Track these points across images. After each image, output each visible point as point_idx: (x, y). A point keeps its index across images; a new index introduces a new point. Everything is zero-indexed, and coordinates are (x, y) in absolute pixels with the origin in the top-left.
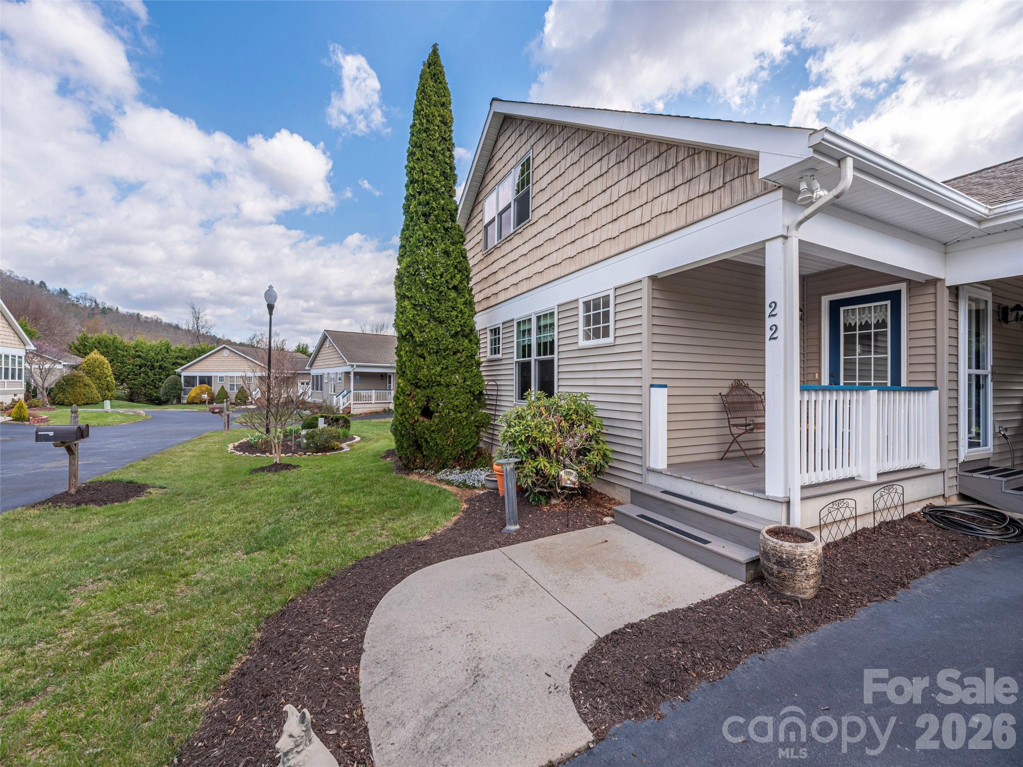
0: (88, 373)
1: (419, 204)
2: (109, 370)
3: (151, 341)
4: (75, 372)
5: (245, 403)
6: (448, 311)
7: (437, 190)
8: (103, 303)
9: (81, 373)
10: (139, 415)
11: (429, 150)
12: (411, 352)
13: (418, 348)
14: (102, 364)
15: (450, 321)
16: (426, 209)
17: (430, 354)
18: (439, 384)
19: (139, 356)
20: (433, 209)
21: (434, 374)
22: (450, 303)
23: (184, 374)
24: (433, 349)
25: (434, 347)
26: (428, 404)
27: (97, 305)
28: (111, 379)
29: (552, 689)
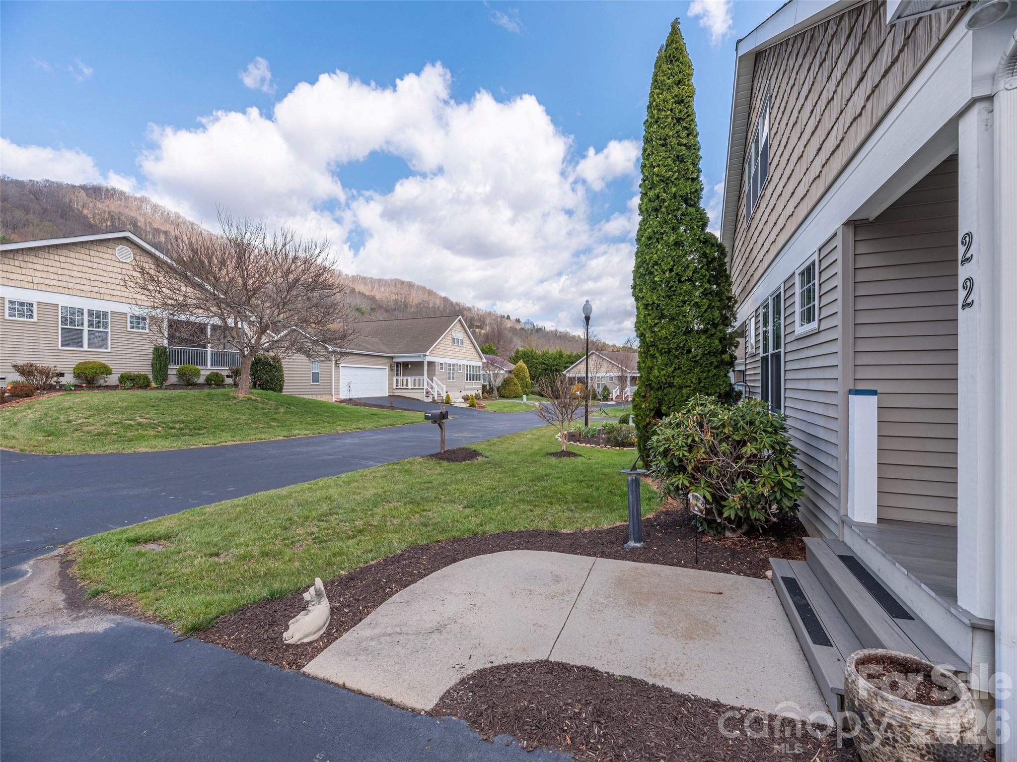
0: (516, 376)
1: (650, 200)
2: (527, 375)
3: (553, 350)
4: (510, 375)
5: (607, 400)
6: (679, 307)
7: (668, 179)
8: (537, 325)
9: (512, 376)
10: (535, 405)
11: (660, 139)
12: (645, 353)
13: (651, 349)
14: (524, 369)
15: (681, 317)
16: (656, 204)
17: (661, 354)
18: (671, 385)
19: (544, 363)
20: (664, 201)
21: (665, 375)
22: (681, 298)
23: (568, 375)
24: (664, 348)
25: (665, 346)
26: (660, 406)
27: (534, 327)
28: (529, 380)
29: (457, 667)
